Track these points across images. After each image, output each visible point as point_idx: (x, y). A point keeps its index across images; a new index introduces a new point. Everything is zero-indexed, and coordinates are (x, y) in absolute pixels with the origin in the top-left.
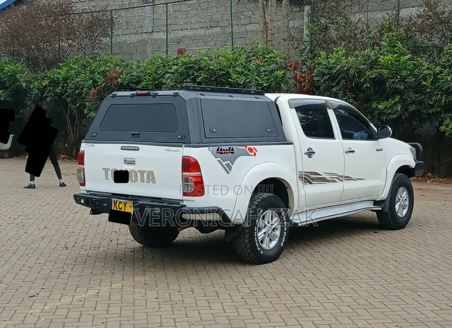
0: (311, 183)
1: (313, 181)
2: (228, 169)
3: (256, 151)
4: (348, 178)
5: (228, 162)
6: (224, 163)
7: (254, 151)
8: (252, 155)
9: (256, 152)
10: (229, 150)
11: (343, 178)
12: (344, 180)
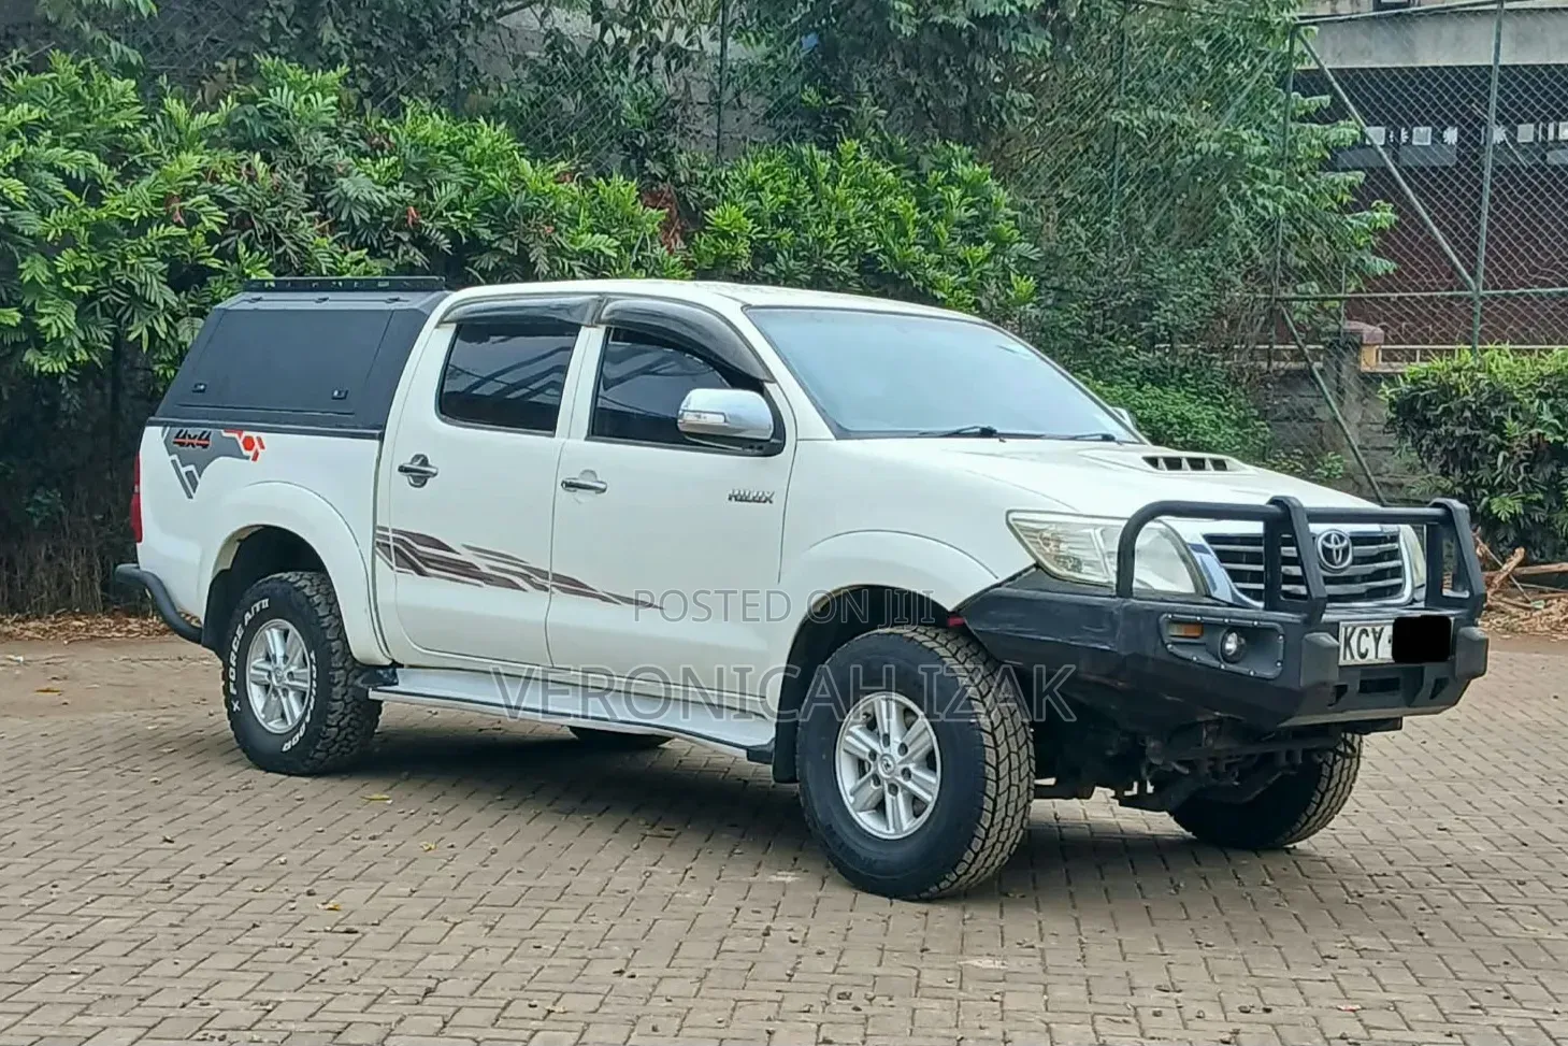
0: (421, 573)
1: (428, 566)
2: (190, 483)
3: (263, 447)
4: (574, 587)
5: (191, 468)
6: (183, 470)
7: (257, 446)
8: (247, 458)
9: (260, 451)
10: (200, 439)
11: (547, 579)
12: (554, 589)
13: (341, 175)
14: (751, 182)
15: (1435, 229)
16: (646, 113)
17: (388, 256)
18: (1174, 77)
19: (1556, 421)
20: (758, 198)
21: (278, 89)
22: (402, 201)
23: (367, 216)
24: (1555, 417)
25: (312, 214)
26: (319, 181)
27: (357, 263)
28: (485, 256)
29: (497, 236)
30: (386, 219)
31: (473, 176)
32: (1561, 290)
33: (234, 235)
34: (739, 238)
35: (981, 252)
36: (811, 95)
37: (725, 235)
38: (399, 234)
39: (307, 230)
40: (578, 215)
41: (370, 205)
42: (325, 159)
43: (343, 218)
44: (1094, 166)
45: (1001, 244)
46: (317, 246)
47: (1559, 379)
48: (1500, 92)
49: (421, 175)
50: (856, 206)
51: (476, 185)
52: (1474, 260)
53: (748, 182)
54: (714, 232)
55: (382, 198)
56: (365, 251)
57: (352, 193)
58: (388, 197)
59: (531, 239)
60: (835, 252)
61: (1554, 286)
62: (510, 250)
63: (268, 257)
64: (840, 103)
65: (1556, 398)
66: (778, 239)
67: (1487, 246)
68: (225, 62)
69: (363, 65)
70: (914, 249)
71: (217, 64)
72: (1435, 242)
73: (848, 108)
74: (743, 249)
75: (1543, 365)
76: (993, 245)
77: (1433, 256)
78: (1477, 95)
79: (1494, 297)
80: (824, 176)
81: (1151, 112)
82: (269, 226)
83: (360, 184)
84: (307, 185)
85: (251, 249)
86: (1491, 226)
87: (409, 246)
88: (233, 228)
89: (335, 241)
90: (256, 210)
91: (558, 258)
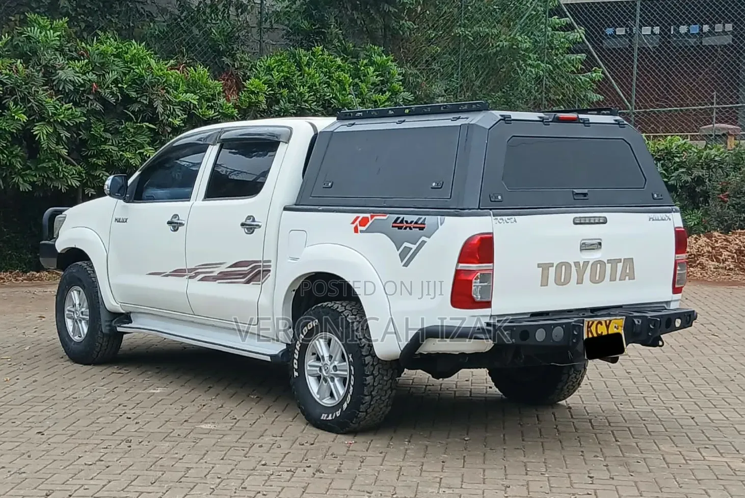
13: (59, 69)
14: (269, 67)
15: (613, 81)
16: (224, 35)
17: (84, 106)
18: (488, 11)
19: (664, 172)
20: (271, 75)
21: (33, 28)
22: (90, 80)
23: (72, 88)
24: (664, 170)
25: (45, 88)
26: (49, 72)
27: (69, 109)
28: (135, 105)
29: (139, 96)
30: (82, 89)
31: (128, 67)
32: (669, 109)
33: (8, 98)
34: (260, 94)
35: (383, 98)
36: (305, 25)
37: (253, 93)
38: (89, 96)
39: (42, 95)
40: (179, 85)
41: (73, 83)
42: (51, 62)
43: (60, 89)
44: (450, 54)
45: (395, 93)
46: (47, 102)
47: (666, 151)
48: (641, 16)
49: (102, 68)
50: (319, 77)
51: (130, 71)
52: (630, 95)
53: (267, 67)
54: (248, 91)
55: (79, 79)
56: (72, 104)
57: (63, 77)
58: (82, 79)
59: (155, 97)
60: (309, 99)
61: (666, 107)
62: (145, 102)
63: (24, 107)
64: (319, 28)
65: (665, 161)
66: (281, 93)
67: (636, 89)
68: (14, 17)
69: (83, 16)
70: (350, 96)
71: (10, 17)
72: (613, 87)
73: (323, 30)
74: (262, 98)
75: (659, 144)
76: (390, 94)
77: (612, 94)
78: (630, 17)
79: (639, 113)
80: (305, 63)
81: (476, 28)
82: (24, 94)
83: (69, 73)
84: (44, 74)
85: (16, 104)
86: (637, 79)
87: (94, 101)
88: (8, 95)
89: (57, 100)
90: (18, 86)
91: (168, 106)
